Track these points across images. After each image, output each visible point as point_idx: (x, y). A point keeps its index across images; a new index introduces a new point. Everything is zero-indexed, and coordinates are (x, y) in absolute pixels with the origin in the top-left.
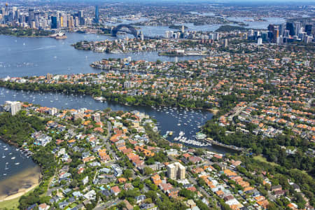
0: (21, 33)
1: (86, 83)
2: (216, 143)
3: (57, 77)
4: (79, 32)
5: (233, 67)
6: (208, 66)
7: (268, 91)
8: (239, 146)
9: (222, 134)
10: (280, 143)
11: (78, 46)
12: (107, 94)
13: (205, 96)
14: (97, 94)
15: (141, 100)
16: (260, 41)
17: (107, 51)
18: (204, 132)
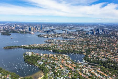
0: (21, 32)
1: (46, 46)
2: (89, 63)
3: (37, 45)
4: (37, 32)
5: (86, 41)
6: (78, 41)
7: (98, 48)
8: (96, 64)
9: (90, 60)
10: (108, 63)
11: (39, 36)
12: (53, 49)
13: (81, 49)
14: (50, 49)
15: (63, 51)
16: (90, 34)
17: (47, 37)
18: (84, 60)
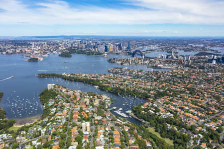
0: (90, 53)
1: (95, 79)
2: (135, 116)
3: (84, 75)
4: (117, 54)
6: (167, 75)
7: (188, 92)
8: (145, 120)
10: (168, 122)
12: (100, 85)
14: (96, 85)
15: (114, 90)
16: (214, 62)
17: (122, 64)
